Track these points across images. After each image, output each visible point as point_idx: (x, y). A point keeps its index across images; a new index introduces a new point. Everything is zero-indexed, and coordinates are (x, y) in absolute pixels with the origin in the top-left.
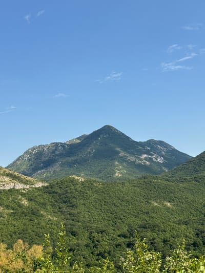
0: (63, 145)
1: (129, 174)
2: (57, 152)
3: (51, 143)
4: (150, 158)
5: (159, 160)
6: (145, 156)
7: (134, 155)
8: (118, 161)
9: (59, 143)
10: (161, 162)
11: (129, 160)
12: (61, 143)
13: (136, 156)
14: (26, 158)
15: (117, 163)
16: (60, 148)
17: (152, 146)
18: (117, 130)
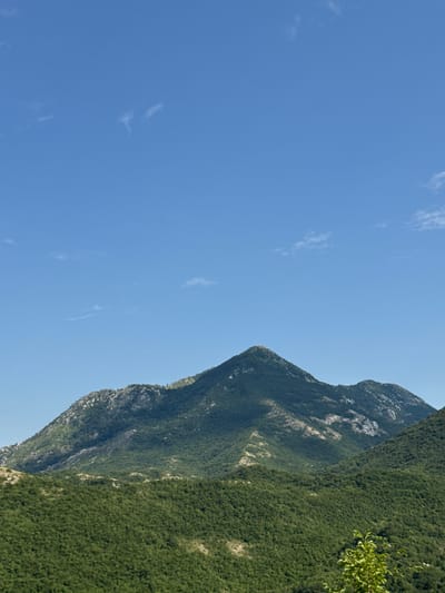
0: (150, 391)
1: (277, 461)
2: (136, 407)
3: (129, 387)
4: (345, 424)
5: (366, 428)
6: (335, 418)
7: (308, 415)
8: (259, 430)
9: (143, 386)
10: (372, 433)
11: (289, 427)
12: (148, 387)
13: (313, 418)
14: (68, 420)
15: (255, 434)
16: (143, 397)
17: (365, 397)
18: (279, 358)
